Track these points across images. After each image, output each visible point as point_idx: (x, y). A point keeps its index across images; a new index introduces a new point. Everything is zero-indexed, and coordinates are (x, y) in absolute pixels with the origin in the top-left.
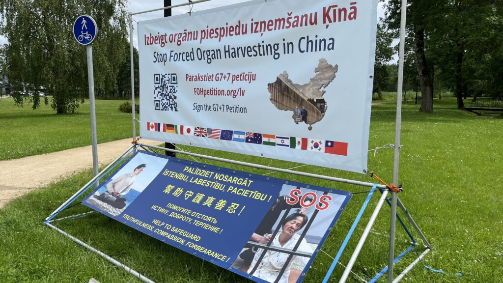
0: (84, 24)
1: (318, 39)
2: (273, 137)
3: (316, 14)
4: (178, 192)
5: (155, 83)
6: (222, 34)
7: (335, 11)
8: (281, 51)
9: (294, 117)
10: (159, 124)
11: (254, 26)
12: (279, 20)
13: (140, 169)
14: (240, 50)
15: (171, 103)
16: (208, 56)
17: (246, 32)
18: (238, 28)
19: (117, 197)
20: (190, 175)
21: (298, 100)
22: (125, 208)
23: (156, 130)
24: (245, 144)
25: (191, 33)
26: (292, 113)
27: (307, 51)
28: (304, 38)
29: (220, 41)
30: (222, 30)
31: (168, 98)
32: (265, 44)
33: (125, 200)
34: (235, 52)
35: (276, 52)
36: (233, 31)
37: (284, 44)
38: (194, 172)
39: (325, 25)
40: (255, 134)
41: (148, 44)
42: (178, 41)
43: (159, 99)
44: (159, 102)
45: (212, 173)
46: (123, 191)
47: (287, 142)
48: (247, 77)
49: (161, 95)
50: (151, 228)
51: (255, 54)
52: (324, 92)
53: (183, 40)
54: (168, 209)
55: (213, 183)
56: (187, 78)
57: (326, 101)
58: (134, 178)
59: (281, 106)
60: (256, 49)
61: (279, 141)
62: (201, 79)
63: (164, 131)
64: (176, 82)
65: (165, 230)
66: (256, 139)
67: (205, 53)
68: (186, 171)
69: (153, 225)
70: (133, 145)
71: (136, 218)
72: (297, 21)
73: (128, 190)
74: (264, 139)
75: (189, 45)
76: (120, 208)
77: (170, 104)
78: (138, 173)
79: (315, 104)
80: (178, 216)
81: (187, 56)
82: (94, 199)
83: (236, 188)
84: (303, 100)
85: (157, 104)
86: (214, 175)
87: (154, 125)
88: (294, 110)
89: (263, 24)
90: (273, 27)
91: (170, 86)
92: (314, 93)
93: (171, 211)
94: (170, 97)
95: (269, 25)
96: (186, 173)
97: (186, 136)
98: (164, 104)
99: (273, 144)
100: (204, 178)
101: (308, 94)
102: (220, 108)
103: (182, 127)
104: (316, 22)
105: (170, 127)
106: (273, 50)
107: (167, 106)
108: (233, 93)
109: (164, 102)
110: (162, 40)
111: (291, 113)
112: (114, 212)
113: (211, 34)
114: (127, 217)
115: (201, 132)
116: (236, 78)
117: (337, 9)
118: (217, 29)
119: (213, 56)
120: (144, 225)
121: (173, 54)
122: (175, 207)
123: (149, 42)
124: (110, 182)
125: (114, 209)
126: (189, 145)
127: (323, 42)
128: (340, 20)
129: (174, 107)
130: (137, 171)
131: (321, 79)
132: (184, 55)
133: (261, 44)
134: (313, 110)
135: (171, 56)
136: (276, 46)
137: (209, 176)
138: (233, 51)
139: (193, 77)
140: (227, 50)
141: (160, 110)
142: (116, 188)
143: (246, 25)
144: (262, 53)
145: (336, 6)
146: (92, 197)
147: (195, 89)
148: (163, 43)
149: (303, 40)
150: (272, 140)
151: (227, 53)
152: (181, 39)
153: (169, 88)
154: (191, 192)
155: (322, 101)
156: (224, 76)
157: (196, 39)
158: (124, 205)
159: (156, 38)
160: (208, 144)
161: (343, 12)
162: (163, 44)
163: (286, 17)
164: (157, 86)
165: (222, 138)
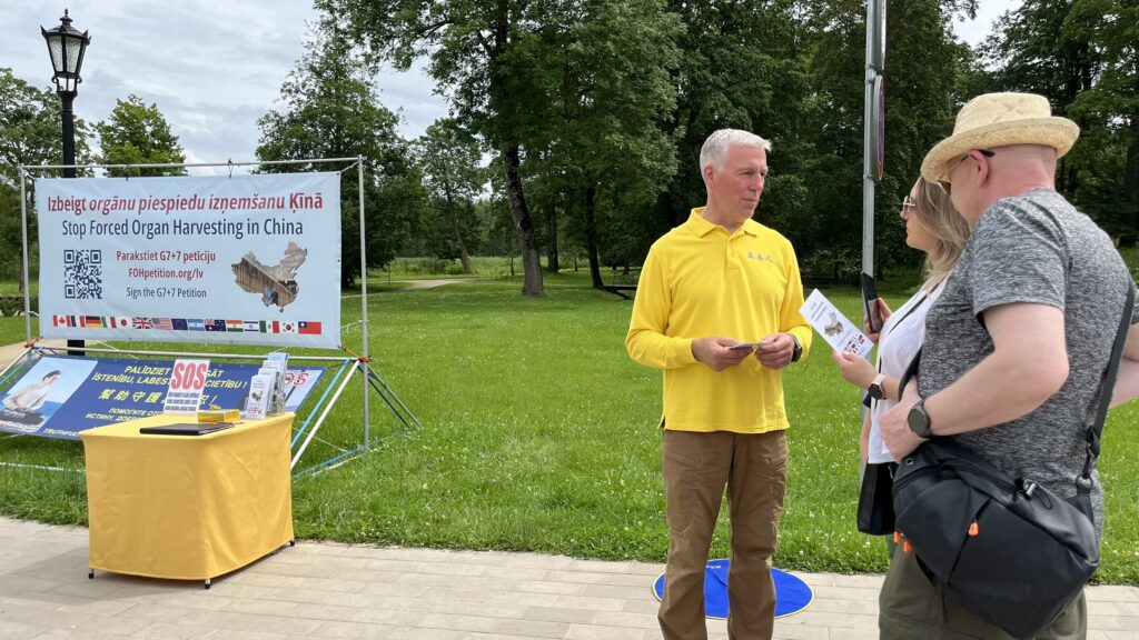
1: (285, 222)
2: (240, 322)
3: (283, 198)
4: (122, 395)
5: (66, 262)
6: (171, 207)
7: (301, 198)
8: (244, 230)
9: (263, 300)
10: (73, 318)
11: (214, 202)
12: (245, 200)
13: (52, 377)
14: (195, 227)
15: (93, 288)
16: (149, 230)
17: (203, 207)
18: (192, 203)
19: (26, 412)
20: (137, 376)
21: (267, 281)
22: (43, 423)
23: (69, 325)
24: (205, 332)
25: (125, 201)
26: (262, 295)
27: (274, 233)
28: (270, 220)
29: (167, 213)
30: (171, 202)
31: (87, 281)
32: (226, 222)
33: (41, 414)
34: (188, 228)
35: (239, 231)
36: (186, 204)
37: (249, 224)
38: (141, 371)
39: (293, 210)
40: (216, 321)
41: (54, 210)
42: (105, 209)
43: (73, 284)
44: (72, 288)
45: (168, 369)
46: (33, 405)
47: (257, 327)
48: (203, 257)
49: (76, 277)
51: (214, 232)
52: (295, 274)
53: (112, 209)
56: (118, 256)
57: (297, 282)
58: (46, 388)
59: (248, 288)
60: (216, 227)
61: (247, 326)
62: (140, 258)
63: (83, 325)
64: (98, 261)
66: (219, 326)
67: (146, 227)
68: (129, 371)
70: (27, 350)
71: (65, 429)
72: (264, 203)
73: (42, 403)
74: (228, 326)
75: (121, 215)
76: (36, 424)
77: (90, 290)
78: (51, 382)
79: (286, 285)
81: (116, 229)
84: (273, 282)
85: (70, 290)
87: (65, 318)
88: (263, 292)
89: (225, 202)
90: (236, 206)
91: (90, 267)
92: (284, 275)
93: (117, 415)
94: (91, 281)
95: (231, 203)
96: (128, 374)
97: (121, 330)
98: (80, 290)
99: (241, 330)
100: (157, 376)
101: (279, 276)
102: (169, 293)
103: (113, 320)
104: (283, 206)
105: (93, 319)
106: (236, 229)
107: (85, 292)
108: (189, 275)
109: (80, 287)
110: (77, 206)
111: (260, 295)
113: (154, 204)
114: (50, 431)
115: (142, 323)
116: (188, 257)
117: (304, 197)
118: (164, 200)
119: (157, 231)
121: (95, 225)
122: (121, 411)
123: (55, 207)
124: (7, 398)
127: (290, 226)
128: (306, 207)
129: (97, 293)
130: (48, 380)
131: (291, 262)
132: (113, 228)
133: (222, 222)
134: (284, 292)
135: (92, 228)
136: (239, 226)
137: (163, 372)
138: (186, 226)
139: (128, 255)
140: (177, 224)
141: (76, 297)
142: (19, 403)
143: (204, 200)
144: (222, 231)
145: (302, 195)
147: (130, 269)
148: (79, 210)
149: (269, 222)
150: (238, 326)
151: (178, 229)
152: (109, 207)
153: (90, 269)
154: (141, 393)
155: (294, 283)
156: (171, 254)
157: (133, 209)
158: (41, 420)
159: (68, 203)
160: (155, 337)
161: (309, 200)
162: (79, 212)
163: (252, 197)
164: (68, 265)
165: (175, 328)
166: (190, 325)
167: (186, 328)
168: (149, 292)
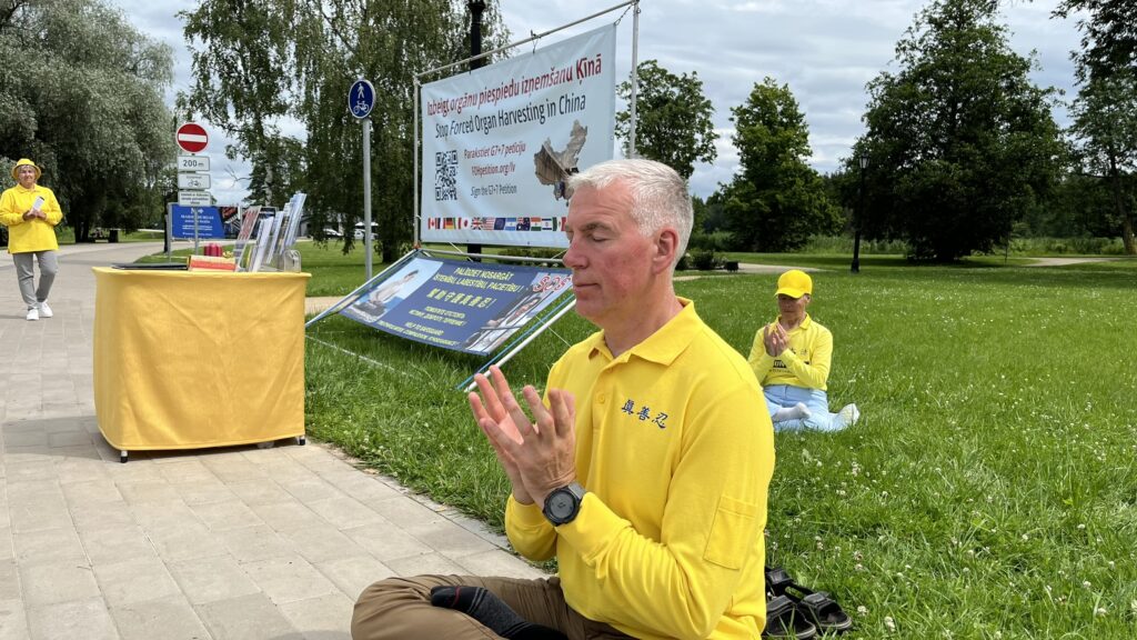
0: (361, 92)
1: (574, 97)
2: (539, 219)
3: (571, 69)
4: (441, 295)
5: (437, 165)
6: (498, 97)
7: (585, 64)
8: (545, 114)
9: (555, 193)
10: (439, 219)
11: (524, 85)
12: (544, 77)
13: (411, 276)
14: (512, 115)
15: (451, 189)
16: (485, 124)
17: (518, 93)
18: (511, 88)
19: (378, 305)
20: (459, 277)
21: (557, 171)
22: (382, 315)
23: (436, 227)
24: (516, 232)
25: (471, 96)
27: (566, 112)
28: (563, 97)
29: (495, 105)
30: (498, 92)
33: (385, 308)
35: (542, 115)
36: (507, 92)
37: (548, 105)
38: (464, 272)
39: (579, 80)
40: (525, 220)
41: (431, 115)
42: (459, 108)
43: (440, 186)
44: (439, 190)
45: (480, 271)
46: (386, 299)
47: (551, 224)
48: (518, 148)
49: (442, 180)
53: (463, 107)
54: (425, 311)
55: (477, 281)
56: (466, 155)
58: (402, 285)
59: (545, 181)
60: (526, 112)
61: (544, 225)
63: (444, 227)
64: (455, 161)
65: (414, 330)
66: (526, 224)
67: (482, 122)
68: (456, 273)
69: (405, 327)
70: (413, 251)
71: (390, 323)
72: (558, 77)
73: (392, 298)
74: (533, 224)
75: (471, 110)
76: (378, 315)
77: (450, 191)
78: (408, 280)
80: (430, 317)
81: (466, 127)
84: (560, 170)
85: (438, 193)
86: (481, 273)
87: (435, 221)
88: (554, 184)
89: (532, 82)
90: (539, 85)
91: (450, 168)
92: (570, 162)
93: (427, 313)
94: (450, 182)
96: (455, 275)
97: (463, 232)
98: (444, 192)
99: (538, 229)
100: (471, 278)
101: (566, 164)
103: (460, 219)
104: (571, 78)
105: (449, 221)
106: (536, 113)
107: (447, 194)
108: (505, 169)
109: (444, 188)
110: (444, 108)
111: (552, 187)
113: (488, 96)
115: (478, 224)
116: (510, 149)
117: (586, 62)
118: (494, 90)
120: (396, 328)
121: (454, 125)
122: (432, 309)
123: (432, 111)
124: (375, 291)
127: (578, 101)
128: (589, 75)
129: (454, 194)
130: (407, 278)
131: (575, 144)
132: (464, 126)
135: (452, 128)
136: (542, 108)
137: (476, 275)
141: (441, 200)
142: (379, 297)
143: (518, 84)
145: (586, 59)
147: (473, 167)
148: (445, 111)
149: (562, 99)
150: (539, 224)
152: (461, 105)
153: (449, 170)
154: (453, 293)
156: (498, 148)
157: (476, 103)
158: (383, 312)
159: (439, 106)
160: (482, 237)
161: (591, 65)
162: (445, 113)
163: (550, 72)
164: (439, 168)
165: (495, 228)
166: (507, 224)
167: (503, 228)
168: (485, 191)
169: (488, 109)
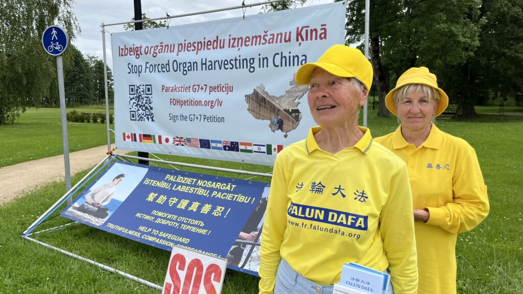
0: (54, 35)
1: (291, 55)
2: (250, 145)
3: (290, 33)
4: (162, 199)
5: (130, 94)
6: (200, 48)
7: (307, 31)
8: (256, 65)
9: (270, 126)
10: (135, 135)
11: (232, 41)
12: (256, 37)
13: (119, 179)
14: (217, 63)
15: (147, 113)
16: (184, 68)
17: (223, 47)
18: (215, 43)
19: (98, 207)
20: (173, 183)
21: (274, 110)
22: (108, 217)
23: (132, 140)
24: (223, 151)
25: (168, 45)
26: (269, 122)
27: (281, 66)
28: (278, 54)
29: (197, 54)
30: (200, 44)
31: (144, 109)
32: (241, 58)
33: (107, 210)
34: (211, 65)
35: (252, 66)
36: (210, 45)
37: (260, 58)
38: (176, 179)
39: (298, 43)
40: (232, 143)
41: (122, 55)
42: (154, 53)
43: (135, 110)
44: (134, 113)
45: (195, 180)
46: (104, 201)
47: (264, 149)
48: (224, 89)
49: (137, 106)
50: (138, 235)
51: (231, 67)
52: (299, 103)
53: (159, 52)
54: (153, 216)
55: (196, 189)
56: (163, 89)
57: (300, 111)
58: (114, 188)
59: (258, 116)
60: (233, 62)
61: (255, 148)
62: (178, 90)
63: (141, 141)
64: (150, 93)
65: (153, 236)
66: (234, 147)
67: (181, 65)
68: (167, 179)
69: (139, 231)
70: (108, 156)
71: (121, 226)
72: (273, 39)
73: (109, 200)
74: (242, 147)
75: (165, 57)
76: (103, 218)
77: (146, 115)
78: (118, 183)
79: (290, 113)
80: (164, 222)
81: (162, 68)
82: (73, 210)
83: (220, 193)
84: (279, 110)
85: (133, 115)
86: (196, 182)
87: (130, 135)
88: (271, 119)
89: (240, 40)
90: (250, 43)
91: (145, 97)
92: (289, 104)
93: (157, 217)
94: (147, 108)
95: (246, 41)
96: (167, 181)
97: (165, 146)
98: (140, 115)
99: (251, 151)
100: (187, 185)
101: (284, 105)
102: (197, 118)
103: (160, 137)
104: (289, 40)
105: (147, 137)
106: (248, 64)
107: (143, 116)
108: (211, 104)
109: (140, 112)
110: (137, 52)
112: (97, 222)
113: (188, 47)
114: (111, 226)
115: (180, 141)
116: (213, 89)
117: (309, 29)
118: (195, 43)
119: (190, 68)
120: (131, 232)
121: (148, 65)
122: (160, 214)
123: (123, 54)
124: (89, 193)
125: (96, 219)
126: (169, 154)
127: (296, 58)
128: (311, 39)
129: (151, 117)
130: (116, 181)
131: (296, 92)
132: (160, 67)
133: (238, 58)
134: (289, 120)
135: (146, 68)
136: (252, 60)
137: (192, 183)
138: (210, 63)
139: (169, 88)
140: (204, 62)
141: (136, 120)
142: (95, 199)
143: (224, 40)
144: (238, 66)
145: (308, 27)
146: (70, 209)
147: (171, 99)
148: (138, 54)
149: (277, 56)
150: (249, 148)
151: (204, 66)
152: (157, 51)
153: (145, 99)
154: (175, 199)
155: (297, 111)
156: (200, 87)
157: (173, 51)
158: (107, 215)
159: (131, 50)
160: (188, 153)
161: (314, 32)
162: (138, 56)
163: (263, 34)
164: (132, 96)
165: (202, 147)
166: (212, 145)
167: (209, 147)
168: (184, 118)
169: (188, 56)
